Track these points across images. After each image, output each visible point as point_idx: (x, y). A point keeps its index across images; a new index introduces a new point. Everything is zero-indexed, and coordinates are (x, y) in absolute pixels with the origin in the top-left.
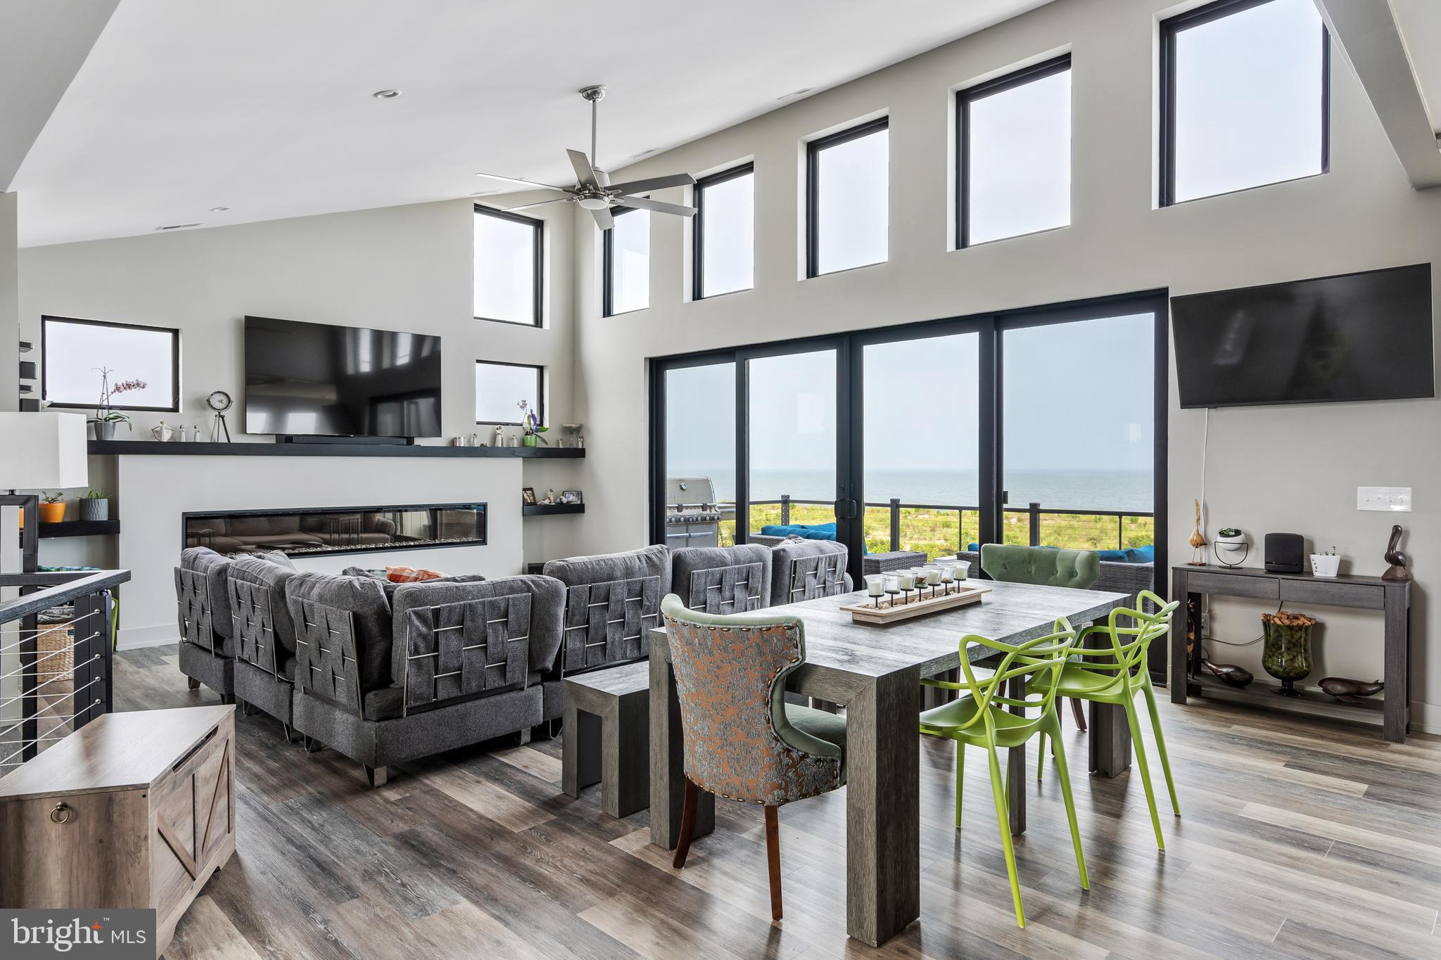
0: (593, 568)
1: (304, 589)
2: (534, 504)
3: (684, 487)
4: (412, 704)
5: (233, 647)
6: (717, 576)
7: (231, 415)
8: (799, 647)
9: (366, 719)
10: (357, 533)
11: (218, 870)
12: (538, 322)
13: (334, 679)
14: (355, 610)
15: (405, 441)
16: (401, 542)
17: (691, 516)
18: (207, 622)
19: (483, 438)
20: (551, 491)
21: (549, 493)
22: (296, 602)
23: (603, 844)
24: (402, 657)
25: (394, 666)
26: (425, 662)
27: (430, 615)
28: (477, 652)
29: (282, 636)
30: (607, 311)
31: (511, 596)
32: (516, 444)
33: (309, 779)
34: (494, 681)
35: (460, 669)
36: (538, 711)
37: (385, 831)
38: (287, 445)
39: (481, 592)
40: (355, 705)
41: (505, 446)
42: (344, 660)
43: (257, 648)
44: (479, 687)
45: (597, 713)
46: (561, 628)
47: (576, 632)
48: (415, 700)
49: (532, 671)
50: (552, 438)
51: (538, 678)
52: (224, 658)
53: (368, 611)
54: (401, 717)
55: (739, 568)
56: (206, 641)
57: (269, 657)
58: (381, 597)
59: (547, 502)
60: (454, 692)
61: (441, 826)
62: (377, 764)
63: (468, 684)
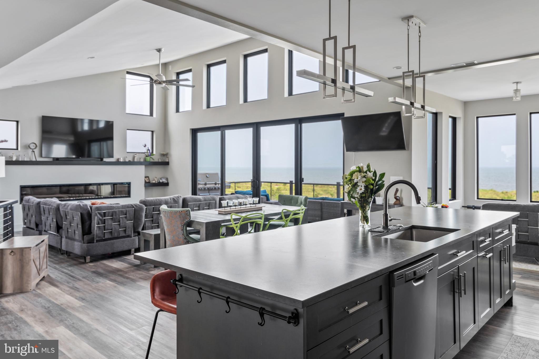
0: (154, 201)
1: (66, 207)
2: (149, 182)
3: (208, 176)
4: (97, 239)
5: (42, 227)
6: (198, 205)
7: (37, 151)
8: (189, 216)
9: (84, 243)
10: (82, 194)
11: (44, 277)
12: (151, 114)
13: (75, 233)
14: (81, 212)
15: (100, 160)
16: (99, 196)
17: (210, 187)
18: (33, 219)
19: (129, 158)
20: (156, 178)
21: (155, 178)
22: (63, 211)
23: (148, 272)
24: (95, 226)
25: (92, 228)
26: (101, 227)
27: (102, 214)
28: (117, 225)
29: (58, 222)
30: (177, 110)
31: (127, 209)
32: (142, 160)
33: (67, 262)
34: (122, 234)
35: (112, 230)
36: (136, 244)
37: (89, 271)
38: (57, 161)
39: (118, 208)
40: (81, 239)
41: (138, 161)
42: (77, 227)
43: (50, 226)
44: (118, 235)
45: (149, 240)
46: (144, 219)
47: (148, 221)
48: (98, 238)
49: (134, 232)
50: (156, 158)
51: (137, 234)
52: (39, 231)
53: (85, 212)
54: (94, 243)
55: (206, 203)
56: (33, 226)
57: (54, 228)
58: (88, 208)
59: (154, 182)
60: (110, 236)
61: (104, 270)
62: (87, 255)
63: (114, 234)
